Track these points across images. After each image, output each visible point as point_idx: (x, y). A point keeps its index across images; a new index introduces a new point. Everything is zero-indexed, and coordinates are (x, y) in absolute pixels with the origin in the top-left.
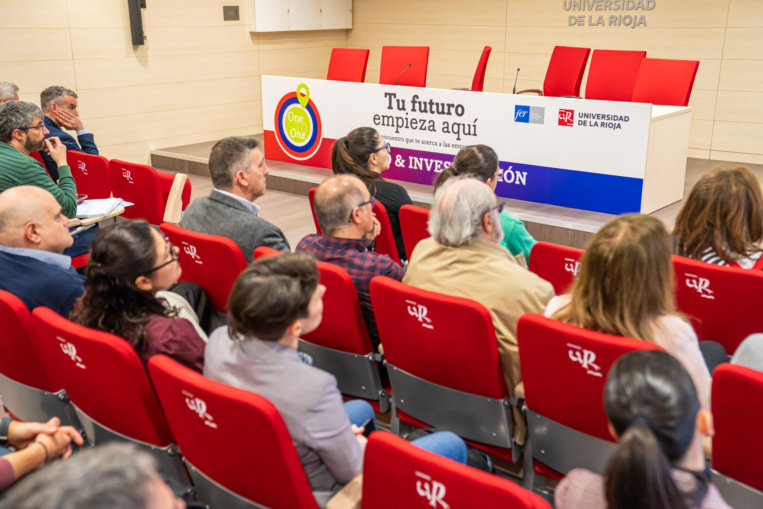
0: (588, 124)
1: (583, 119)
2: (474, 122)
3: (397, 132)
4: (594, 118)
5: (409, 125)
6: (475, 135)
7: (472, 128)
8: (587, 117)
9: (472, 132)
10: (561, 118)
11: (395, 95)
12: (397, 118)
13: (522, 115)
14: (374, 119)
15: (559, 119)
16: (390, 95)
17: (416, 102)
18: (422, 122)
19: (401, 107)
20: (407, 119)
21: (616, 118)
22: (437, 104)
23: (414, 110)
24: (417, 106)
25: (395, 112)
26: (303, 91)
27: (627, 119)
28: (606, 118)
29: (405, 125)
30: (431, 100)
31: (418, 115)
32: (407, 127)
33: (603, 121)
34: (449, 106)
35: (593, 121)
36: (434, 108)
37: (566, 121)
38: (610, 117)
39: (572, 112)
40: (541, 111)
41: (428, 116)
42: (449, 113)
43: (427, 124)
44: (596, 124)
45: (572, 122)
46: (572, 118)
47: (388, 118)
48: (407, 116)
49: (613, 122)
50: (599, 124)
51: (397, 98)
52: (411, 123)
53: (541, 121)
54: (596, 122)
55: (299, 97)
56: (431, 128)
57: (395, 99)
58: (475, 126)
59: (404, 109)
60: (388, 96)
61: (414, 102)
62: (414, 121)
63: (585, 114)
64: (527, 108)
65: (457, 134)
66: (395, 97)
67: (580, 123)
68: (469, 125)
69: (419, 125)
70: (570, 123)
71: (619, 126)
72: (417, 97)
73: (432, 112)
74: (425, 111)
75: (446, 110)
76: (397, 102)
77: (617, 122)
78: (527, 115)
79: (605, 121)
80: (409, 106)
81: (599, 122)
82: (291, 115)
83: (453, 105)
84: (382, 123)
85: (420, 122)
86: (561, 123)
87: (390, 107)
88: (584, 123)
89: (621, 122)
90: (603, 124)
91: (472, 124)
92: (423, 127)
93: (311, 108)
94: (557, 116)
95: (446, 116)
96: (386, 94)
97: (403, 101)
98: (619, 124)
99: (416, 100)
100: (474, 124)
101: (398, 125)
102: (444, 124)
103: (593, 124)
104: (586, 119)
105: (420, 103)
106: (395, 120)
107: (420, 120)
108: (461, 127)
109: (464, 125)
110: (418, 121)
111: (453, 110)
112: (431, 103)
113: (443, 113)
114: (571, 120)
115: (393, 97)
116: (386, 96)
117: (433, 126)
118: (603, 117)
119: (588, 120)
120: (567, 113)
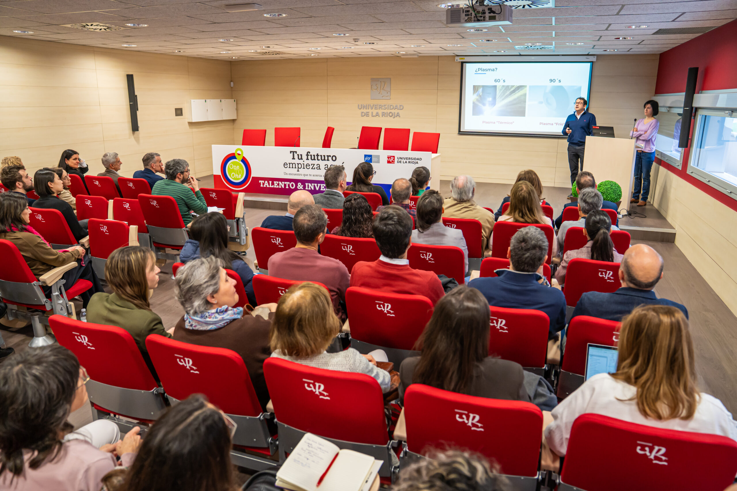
0: (402, 162)
1: (399, 160)
3: (298, 171)
5: (305, 167)
11: (296, 152)
12: (298, 164)
14: (284, 165)
16: (293, 152)
18: (313, 165)
19: (300, 158)
20: (304, 164)
22: (321, 156)
23: (307, 159)
24: (309, 157)
25: (297, 161)
26: (239, 152)
29: (303, 167)
30: (318, 154)
31: (310, 162)
32: (304, 168)
33: (409, 160)
34: (328, 156)
35: (405, 161)
36: (319, 158)
39: (394, 157)
41: (316, 162)
42: (328, 160)
43: (315, 166)
44: (406, 162)
46: (394, 159)
47: (293, 164)
48: (303, 163)
49: (414, 161)
50: (408, 162)
51: (298, 153)
52: (306, 166)
55: (237, 156)
56: (318, 168)
59: (301, 159)
60: (292, 153)
61: (307, 155)
62: (308, 165)
66: (296, 153)
69: (311, 167)
70: (393, 162)
71: (417, 163)
72: (309, 152)
73: (318, 160)
74: (314, 159)
75: (326, 158)
77: (416, 161)
79: (410, 161)
80: (304, 157)
81: (408, 161)
82: (231, 165)
83: (330, 156)
84: (289, 167)
86: (389, 162)
87: (294, 158)
88: (400, 162)
89: (418, 161)
90: (409, 162)
92: (314, 168)
93: (244, 161)
94: (386, 159)
95: (326, 161)
96: (291, 152)
97: (301, 155)
99: (309, 154)
101: (298, 168)
102: (325, 165)
103: (404, 162)
104: (401, 160)
105: (311, 155)
106: (297, 165)
107: (312, 164)
110: (310, 165)
111: (330, 158)
112: (318, 155)
113: (324, 160)
115: (295, 153)
116: (291, 153)
117: (319, 167)
118: (409, 159)
119: (402, 160)
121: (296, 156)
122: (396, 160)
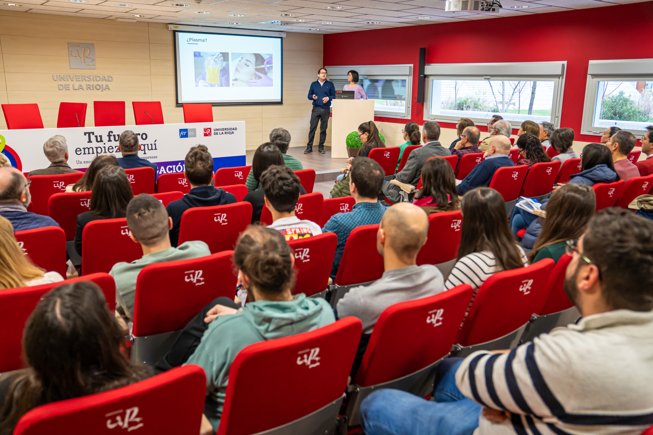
0: (219, 133)
1: (216, 132)
2: (154, 141)
4: (221, 130)
6: (156, 149)
7: (154, 146)
8: (218, 130)
9: (154, 148)
10: (205, 133)
11: (93, 133)
13: (183, 134)
15: (204, 133)
16: (89, 133)
17: (111, 135)
19: (99, 139)
20: (105, 147)
21: (231, 129)
23: (110, 140)
24: (112, 138)
27: (236, 129)
28: (227, 130)
33: (226, 131)
35: (221, 132)
37: (208, 134)
38: (229, 129)
39: (210, 129)
40: (194, 130)
44: (222, 133)
45: (211, 134)
46: (211, 132)
47: (89, 149)
48: (104, 145)
49: (230, 131)
50: (224, 133)
51: (95, 134)
52: (108, 149)
53: (195, 136)
54: (222, 132)
57: (94, 136)
58: (155, 144)
59: (101, 141)
60: (87, 135)
61: (109, 136)
63: (217, 129)
64: (186, 130)
65: (144, 151)
67: (215, 134)
68: (151, 144)
70: (210, 134)
71: (233, 133)
72: (112, 132)
76: (95, 138)
77: (232, 131)
78: (187, 134)
79: (227, 131)
80: (105, 139)
81: (224, 132)
85: (115, 148)
86: (205, 135)
87: (90, 141)
88: (217, 134)
90: (225, 133)
91: (153, 143)
94: (203, 132)
96: (85, 134)
97: (101, 136)
98: (233, 132)
100: (155, 143)
103: (221, 133)
104: (217, 131)
107: (116, 147)
108: (146, 146)
109: (148, 145)
110: (114, 147)
114: (210, 133)
115: (91, 134)
118: (226, 129)
119: (219, 132)
120: (208, 130)
121: (93, 138)
122: (213, 132)
